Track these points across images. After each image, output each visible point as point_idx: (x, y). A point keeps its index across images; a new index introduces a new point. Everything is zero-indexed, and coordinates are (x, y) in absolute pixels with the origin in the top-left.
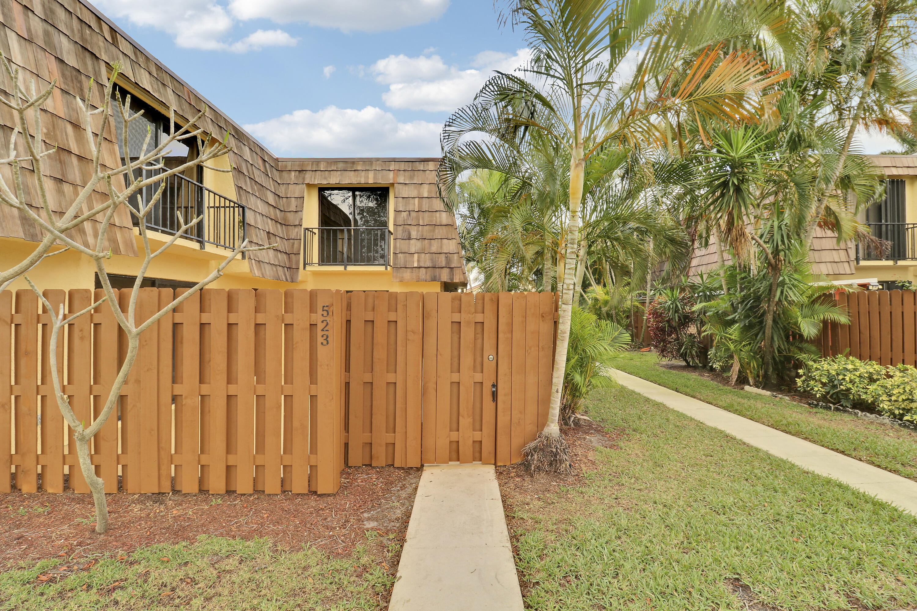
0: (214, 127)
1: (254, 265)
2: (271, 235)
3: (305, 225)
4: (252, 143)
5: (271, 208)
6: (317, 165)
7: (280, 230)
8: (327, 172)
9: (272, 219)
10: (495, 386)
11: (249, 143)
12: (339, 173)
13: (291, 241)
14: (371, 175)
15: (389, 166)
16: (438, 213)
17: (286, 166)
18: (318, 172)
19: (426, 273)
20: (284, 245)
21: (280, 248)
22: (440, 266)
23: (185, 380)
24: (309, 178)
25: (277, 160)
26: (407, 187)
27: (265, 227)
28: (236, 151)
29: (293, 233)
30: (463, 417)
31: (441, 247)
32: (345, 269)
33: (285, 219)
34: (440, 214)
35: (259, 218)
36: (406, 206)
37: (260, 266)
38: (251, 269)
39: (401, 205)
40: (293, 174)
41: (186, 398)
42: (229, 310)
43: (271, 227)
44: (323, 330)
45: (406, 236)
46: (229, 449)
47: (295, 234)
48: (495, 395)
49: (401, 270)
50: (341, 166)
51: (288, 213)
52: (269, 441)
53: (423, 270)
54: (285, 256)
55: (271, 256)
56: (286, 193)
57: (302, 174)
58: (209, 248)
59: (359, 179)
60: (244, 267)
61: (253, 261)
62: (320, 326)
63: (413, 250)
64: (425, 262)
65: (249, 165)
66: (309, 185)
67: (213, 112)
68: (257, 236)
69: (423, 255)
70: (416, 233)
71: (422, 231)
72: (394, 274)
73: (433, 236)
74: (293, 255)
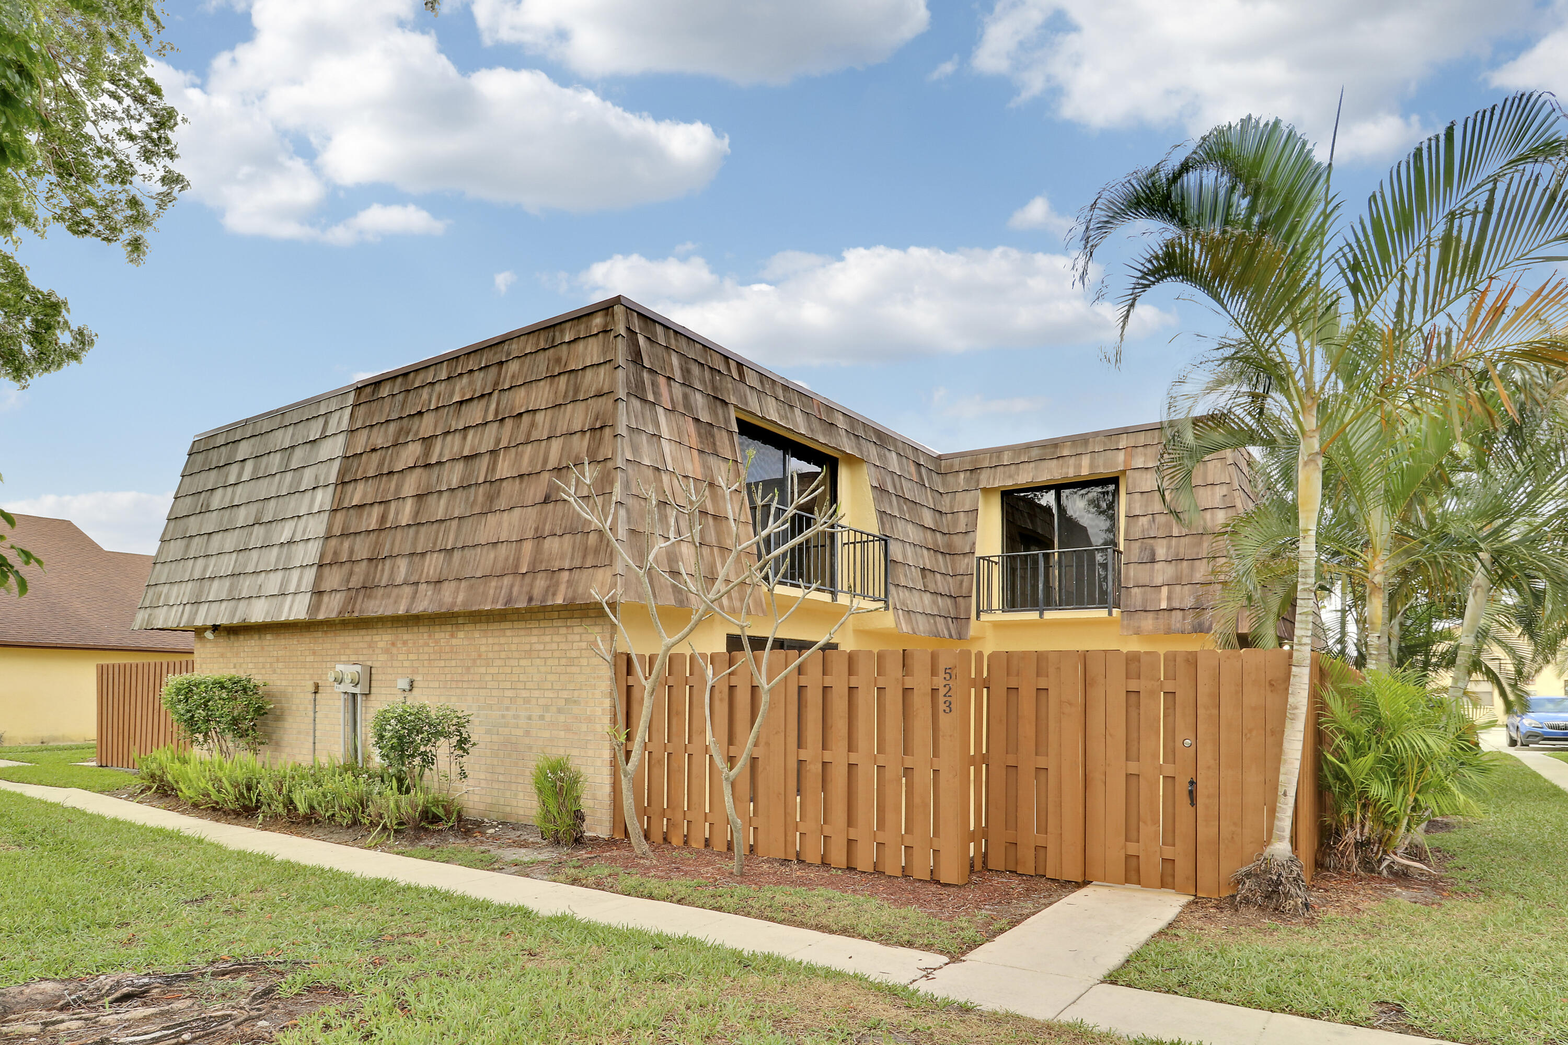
0: (850, 439)
1: (901, 617)
2: (927, 572)
3: (977, 554)
4: (900, 445)
5: (929, 532)
6: (998, 457)
7: (941, 563)
8: (1013, 466)
9: (928, 549)
10: (1192, 783)
11: (896, 447)
12: (1032, 465)
13: (959, 577)
14: (1085, 461)
15: (1118, 442)
17: (952, 466)
18: (999, 469)
19: (1184, 619)
20: (948, 584)
21: (941, 590)
23: (808, 745)
24: (986, 479)
25: (939, 458)
26: (1149, 473)
27: (918, 562)
28: (878, 464)
29: (963, 564)
30: (1145, 823)
32: (1041, 615)
33: (949, 545)
34: (1212, 514)
35: (909, 550)
36: (1146, 506)
37: (911, 619)
38: (898, 623)
39: (1138, 505)
40: (962, 475)
41: (810, 763)
42: (850, 673)
43: (927, 561)
44: (945, 696)
45: (1146, 557)
46: (850, 822)
47: (964, 566)
48: (1192, 796)
49: (1137, 615)
50: (1035, 453)
51: (954, 536)
52: (889, 817)
53: (1179, 614)
54: (949, 601)
55: (926, 602)
56: (952, 507)
57: (974, 476)
58: (843, 599)
59: (1064, 470)
60: (888, 621)
61: (900, 612)
62: (942, 691)
63: (1159, 581)
64: (1182, 600)
65: (895, 477)
66: (986, 491)
67: (848, 420)
68: (906, 575)
69: (1178, 588)
70: (1165, 550)
71: (1178, 546)
72: (1125, 622)
73: (1198, 554)
74: (961, 599)
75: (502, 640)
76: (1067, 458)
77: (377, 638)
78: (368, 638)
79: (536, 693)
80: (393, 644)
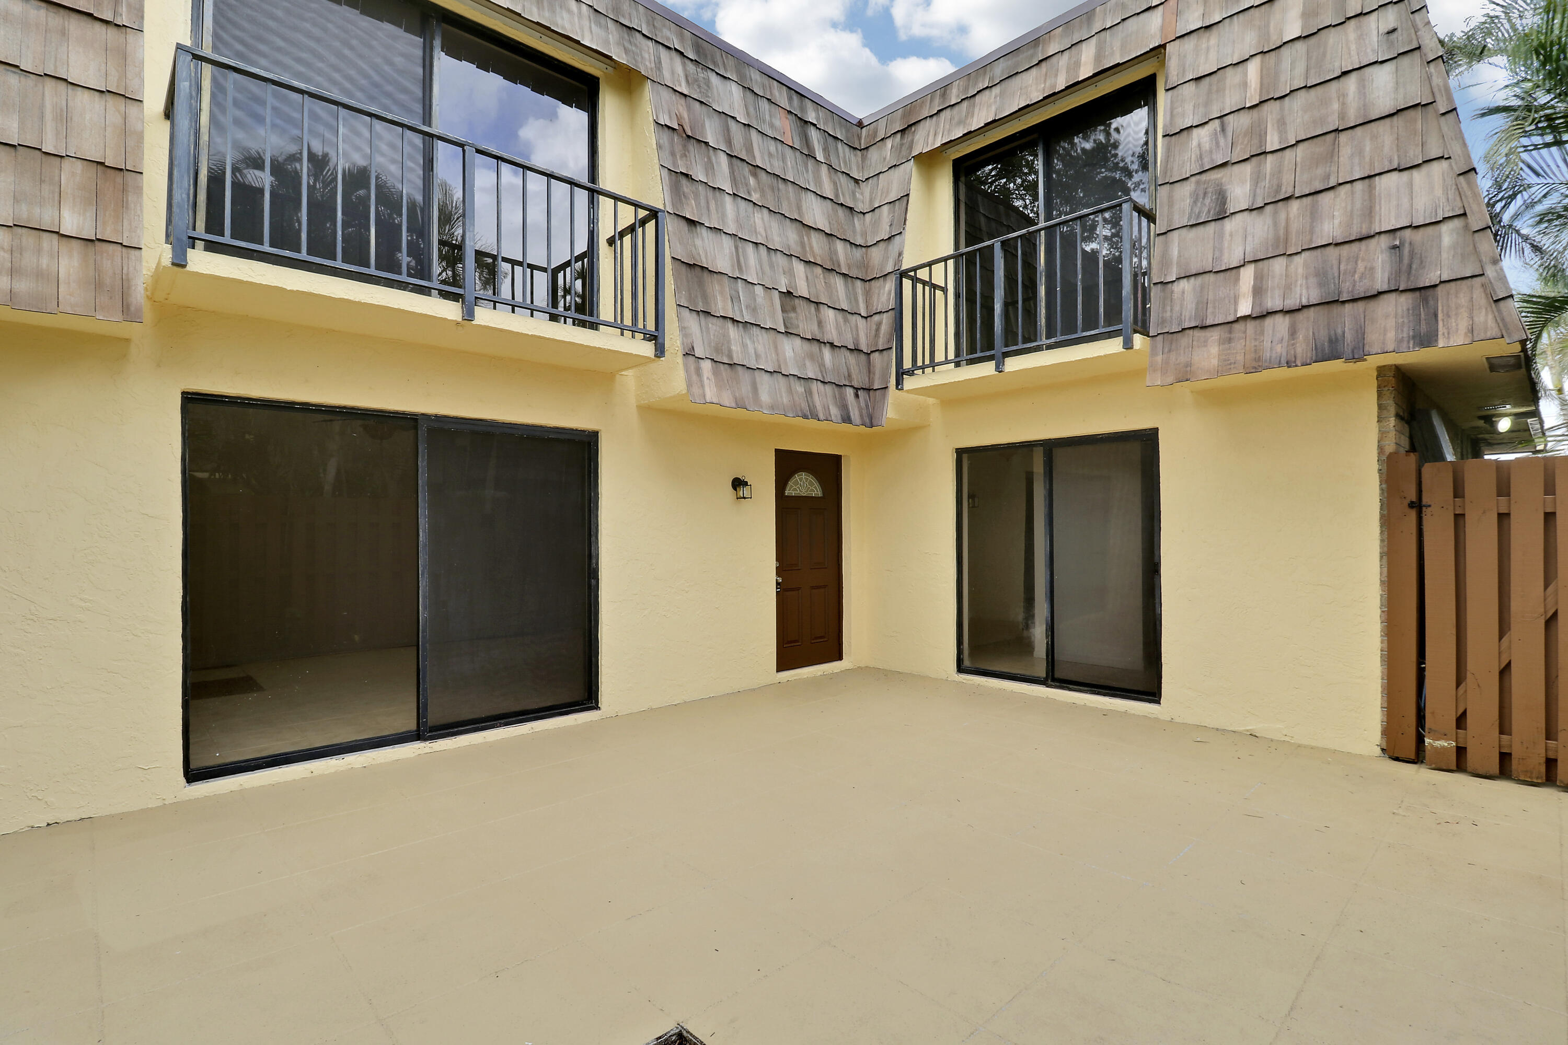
1: (706, 374)
2: (798, 301)
5: (814, 235)
7: (841, 293)
8: (965, 103)
9: (810, 263)
12: (996, 90)
14: (1088, 52)
16: (1351, 82)
17: (877, 131)
18: (943, 114)
19: (1294, 333)
20: (859, 330)
21: (831, 337)
22: (1361, 289)
24: (924, 138)
25: (862, 123)
26: (1214, 35)
27: (776, 281)
28: (682, 89)
29: (880, 294)
31: (1369, 212)
32: (999, 369)
33: (864, 266)
35: (754, 255)
36: (1207, 104)
37: (736, 377)
38: (692, 383)
39: (1189, 107)
40: (888, 144)
43: (799, 282)
45: (1206, 210)
47: (881, 297)
49: (1185, 340)
50: (999, 70)
51: (872, 248)
53: (1281, 324)
54: (851, 358)
55: (790, 353)
56: (873, 199)
57: (908, 138)
61: (704, 363)
63: (1233, 256)
64: (1288, 288)
66: (926, 158)
69: (1278, 265)
70: (1248, 187)
71: (1279, 171)
72: (1159, 358)
73: (1328, 177)
74: (877, 354)
76: (1054, 59)
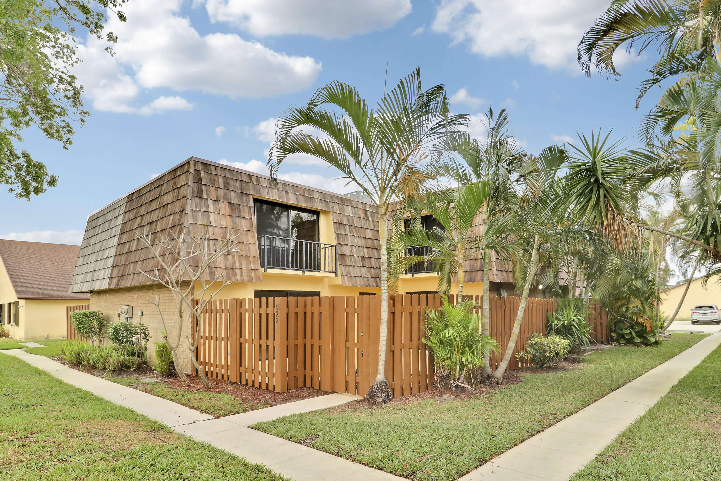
1: (346, 279)
2: (365, 258)
4: (353, 202)
5: (369, 240)
11: (351, 204)
22: (475, 270)
28: (338, 212)
30: (351, 367)
35: (355, 249)
55: (363, 271)
62: (276, 314)
65: (349, 217)
75: (165, 295)
77: (134, 295)
78: (132, 295)
79: (173, 317)
80: (138, 297)
